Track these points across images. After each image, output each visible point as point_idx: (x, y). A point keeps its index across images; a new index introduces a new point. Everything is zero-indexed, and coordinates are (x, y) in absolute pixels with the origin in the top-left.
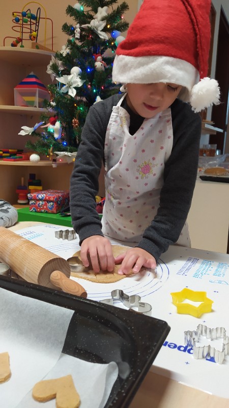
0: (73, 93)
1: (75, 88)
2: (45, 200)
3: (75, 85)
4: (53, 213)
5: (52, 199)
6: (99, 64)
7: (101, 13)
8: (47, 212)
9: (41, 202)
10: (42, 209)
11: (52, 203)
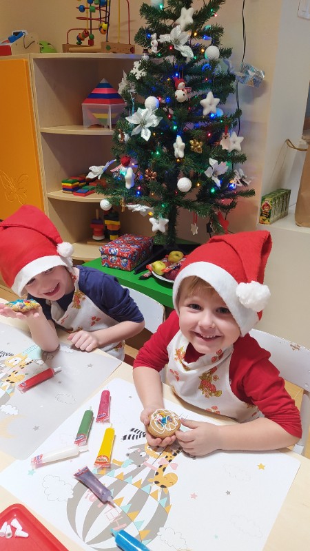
0: (146, 135)
1: (150, 128)
2: (117, 256)
3: (149, 125)
4: (127, 270)
5: (125, 255)
6: (180, 94)
7: (184, 18)
8: (120, 269)
9: (113, 257)
10: (116, 265)
11: (125, 260)
